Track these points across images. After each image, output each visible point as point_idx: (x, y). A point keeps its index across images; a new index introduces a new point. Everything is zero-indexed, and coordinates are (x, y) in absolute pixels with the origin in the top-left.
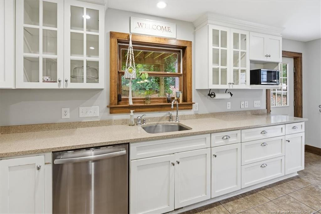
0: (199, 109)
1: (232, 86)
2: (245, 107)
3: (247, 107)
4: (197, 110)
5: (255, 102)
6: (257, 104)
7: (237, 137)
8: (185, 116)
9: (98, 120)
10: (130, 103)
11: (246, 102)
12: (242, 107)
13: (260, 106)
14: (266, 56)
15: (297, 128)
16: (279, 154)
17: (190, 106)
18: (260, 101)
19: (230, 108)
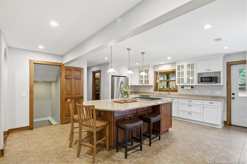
1: (186, 84)
5: (216, 92)
6: (218, 93)
7: (176, 100)
8: (174, 94)
9: (152, 92)
10: (158, 89)
11: (208, 91)
12: (205, 94)
13: (220, 94)
14: (207, 70)
15: (213, 103)
16: (200, 112)
17: (176, 91)
18: (220, 92)
19: (197, 93)
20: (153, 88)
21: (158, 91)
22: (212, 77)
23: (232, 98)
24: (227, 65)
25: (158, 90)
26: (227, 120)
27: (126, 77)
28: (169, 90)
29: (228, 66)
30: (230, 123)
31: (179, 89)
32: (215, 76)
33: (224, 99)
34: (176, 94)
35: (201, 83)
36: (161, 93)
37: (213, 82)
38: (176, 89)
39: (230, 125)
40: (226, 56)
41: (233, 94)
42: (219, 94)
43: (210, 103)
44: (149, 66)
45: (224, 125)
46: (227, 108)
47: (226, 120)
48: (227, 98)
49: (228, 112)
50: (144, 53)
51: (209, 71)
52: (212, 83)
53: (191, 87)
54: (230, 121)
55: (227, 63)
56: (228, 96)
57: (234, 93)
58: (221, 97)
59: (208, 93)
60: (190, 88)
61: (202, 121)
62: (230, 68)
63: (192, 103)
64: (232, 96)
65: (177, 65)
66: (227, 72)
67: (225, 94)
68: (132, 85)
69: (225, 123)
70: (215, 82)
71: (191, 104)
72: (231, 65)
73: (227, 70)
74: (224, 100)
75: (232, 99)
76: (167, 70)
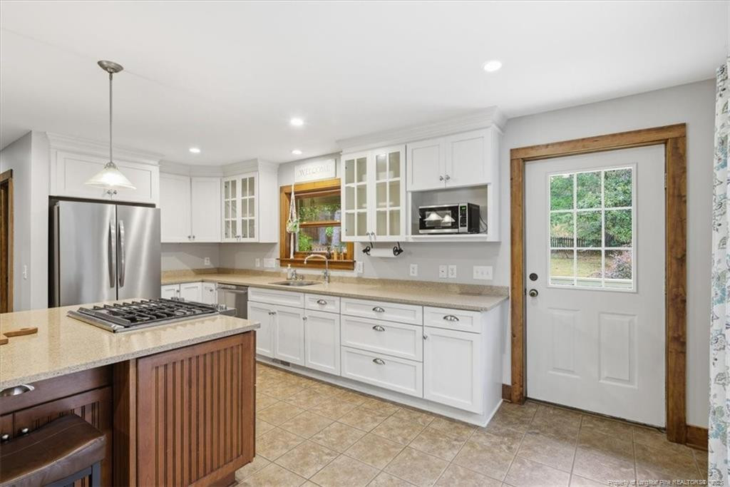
0: (363, 270)
1: (375, 238)
2: (450, 275)
3: (454, 276)
4: (361, 272)
5: (475, 268)
6: (482, 273)
7: (334, 304)
8: (343, 278)
9: (274, 271)
10: (292, 257)
11: (450, 267)
12: (441, 276)
13: (490, 277)
14: (441, 179)
15: (458, 320)
16: (411, 355)
17: (349, 264)
18: (490, 269)
19: (416, 275)
20: (277, 253)
21: (289, 265)
22: (458, 207)
23: (528, 292)
24: (512, 160)
25: (291, 261)
26: (513, 382)
27: (153, 206)
28: (324, 262)
29: (515, 163)
30: (522, 394)
31: (358, 255)
32: (469, 204)
33: (501, 295)
34: (351, 278)
35: (421, 231)
36: (300, 271)
37: (461, 229)
38: (348, 256)
39: (524, 399)
40: (509, 123)
41: (534, 277)
42: (485, 277)
43: (445, 318)
44: (253, 164)
45: (504, 401)
46: (513, 335)
47: (509, 383)
48: (512, 293)
49: (515, 349)
50: (117, 69)
51: (450, 184)
52: (456, 230)
53: (392, 251)
54: (522, 386)
55: (511, 150)
56: (515, 286)
57: (536, 273)
58: (491, 287)
59: (450, 271)
60: (389, 253)
61: (421, 397)
62: (522, 172)
63: (385, 316)
64: (530, 285)
65: (344, 159)
66: (512, 187)
67: (504, 280)
68: (196, 240)
69: (507, 393)
70: (466, 229)
71: (380, 323)
72: (525, 160)
73: (512, 179)
74: (501, 299)
75: (528, 297)
76: (318, 182)
